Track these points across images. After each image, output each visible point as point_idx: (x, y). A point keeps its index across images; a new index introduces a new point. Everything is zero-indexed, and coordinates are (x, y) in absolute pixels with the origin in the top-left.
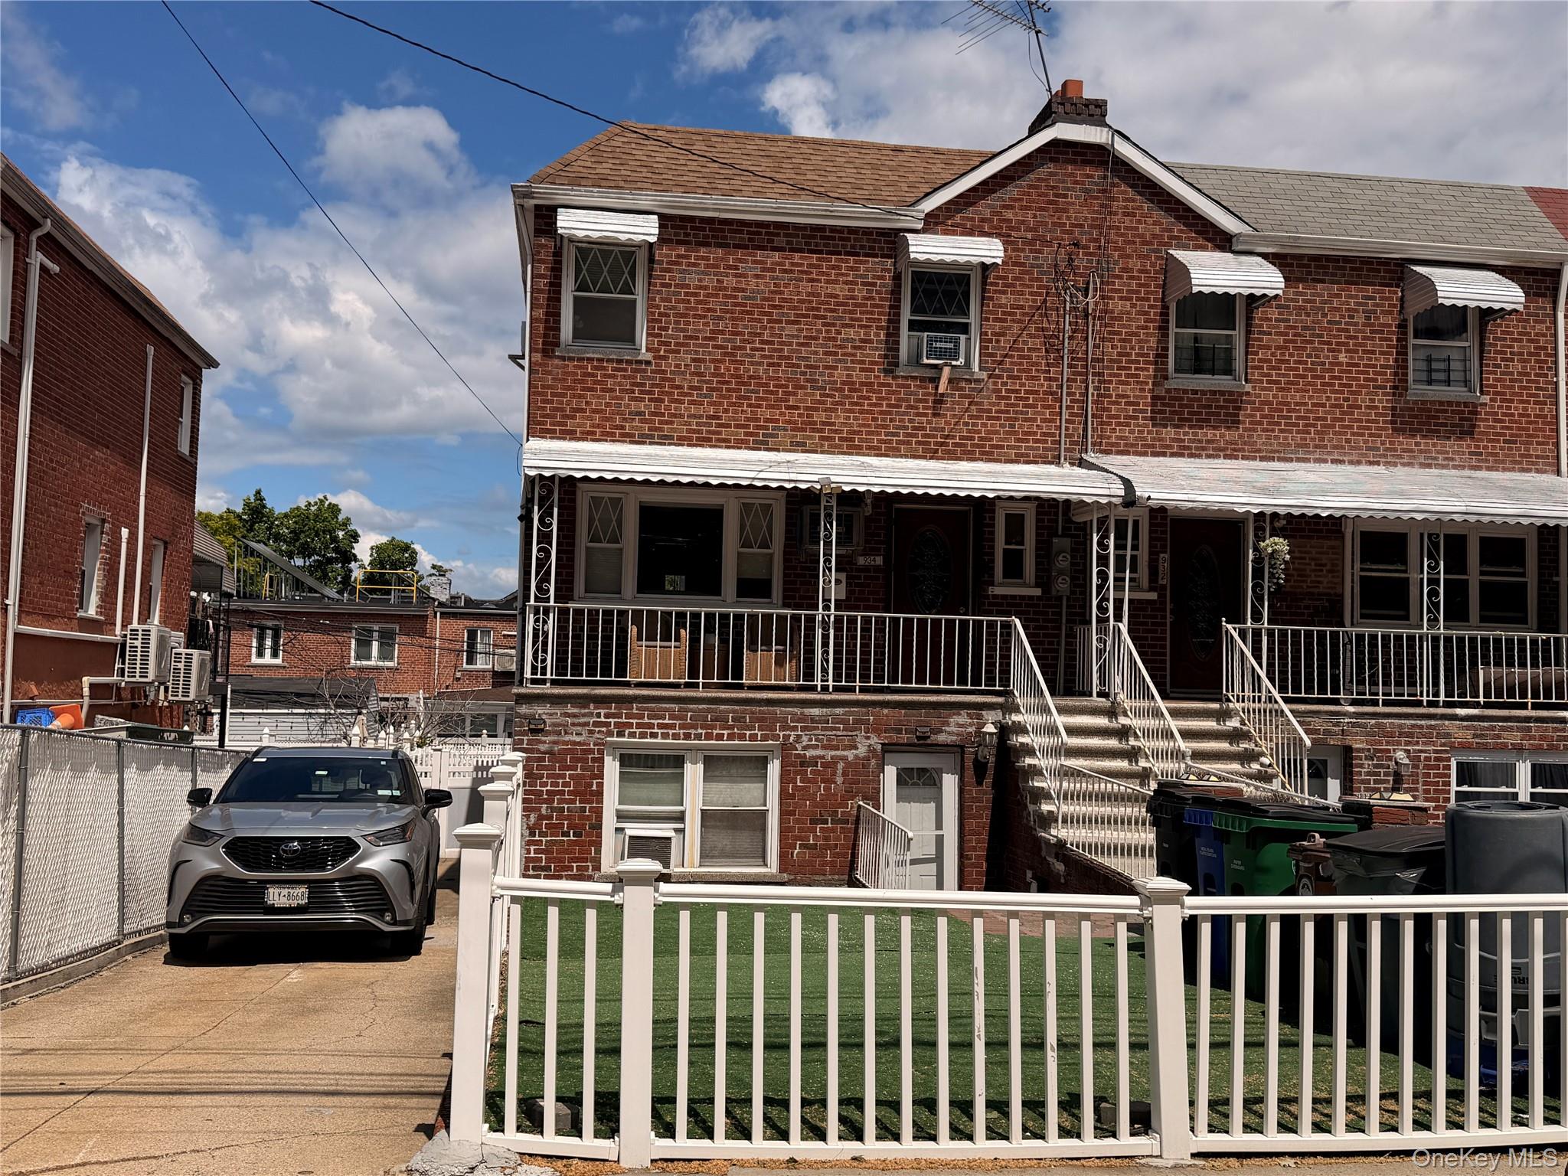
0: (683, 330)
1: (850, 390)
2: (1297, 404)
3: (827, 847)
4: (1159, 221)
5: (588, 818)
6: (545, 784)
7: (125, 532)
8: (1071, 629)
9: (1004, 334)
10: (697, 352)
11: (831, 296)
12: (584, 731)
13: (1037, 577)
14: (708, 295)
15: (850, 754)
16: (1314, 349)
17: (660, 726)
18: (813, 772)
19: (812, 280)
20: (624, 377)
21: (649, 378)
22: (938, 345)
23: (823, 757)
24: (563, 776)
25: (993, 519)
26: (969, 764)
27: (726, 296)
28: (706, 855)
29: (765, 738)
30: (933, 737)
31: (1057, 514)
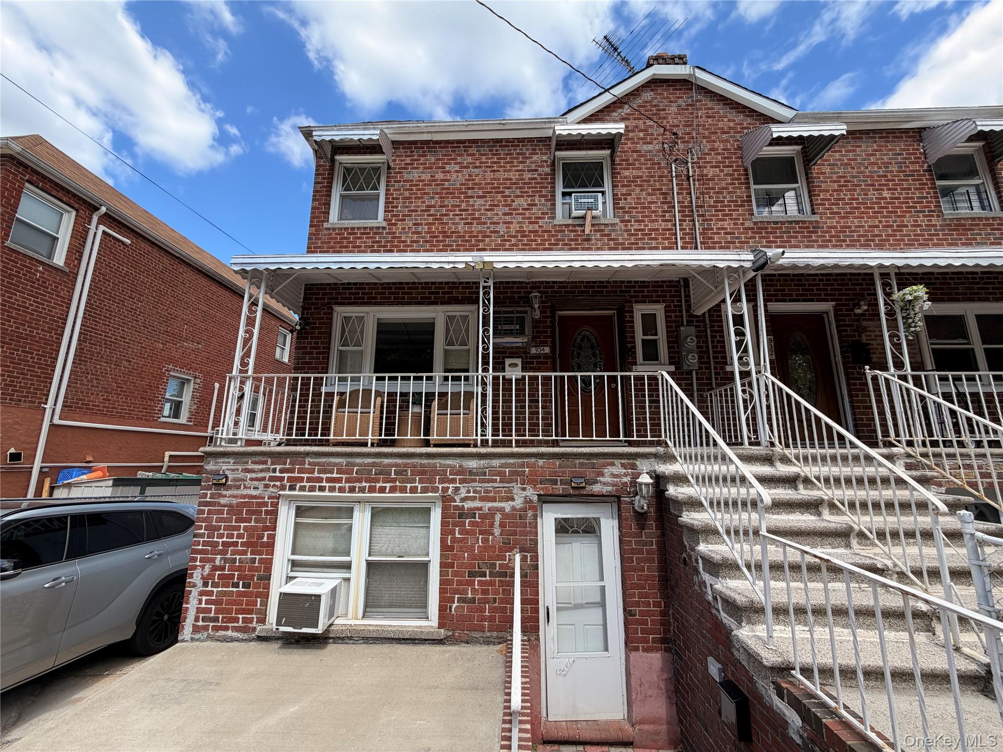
3: (486, 601)
5: (258, 569)
7: (217, 385)
9: (630, 195)
10: (416, 220)
11: (507, 179)
12: (261, 485)
13: (670, 358)
14: (424, 185)
15: (507, 506)
17: (329, 480)
18: (471, 524)
19: (494, 171)
20: (368, 238)
21: (384, 237)
22: (583, 200)
23: (480, 509)
24: (238, 528)
25: (632, 317)
26: (628, 514)
27: (437, 185)
28: (371, 605)
29: (425, 490)
30: (589, 488)
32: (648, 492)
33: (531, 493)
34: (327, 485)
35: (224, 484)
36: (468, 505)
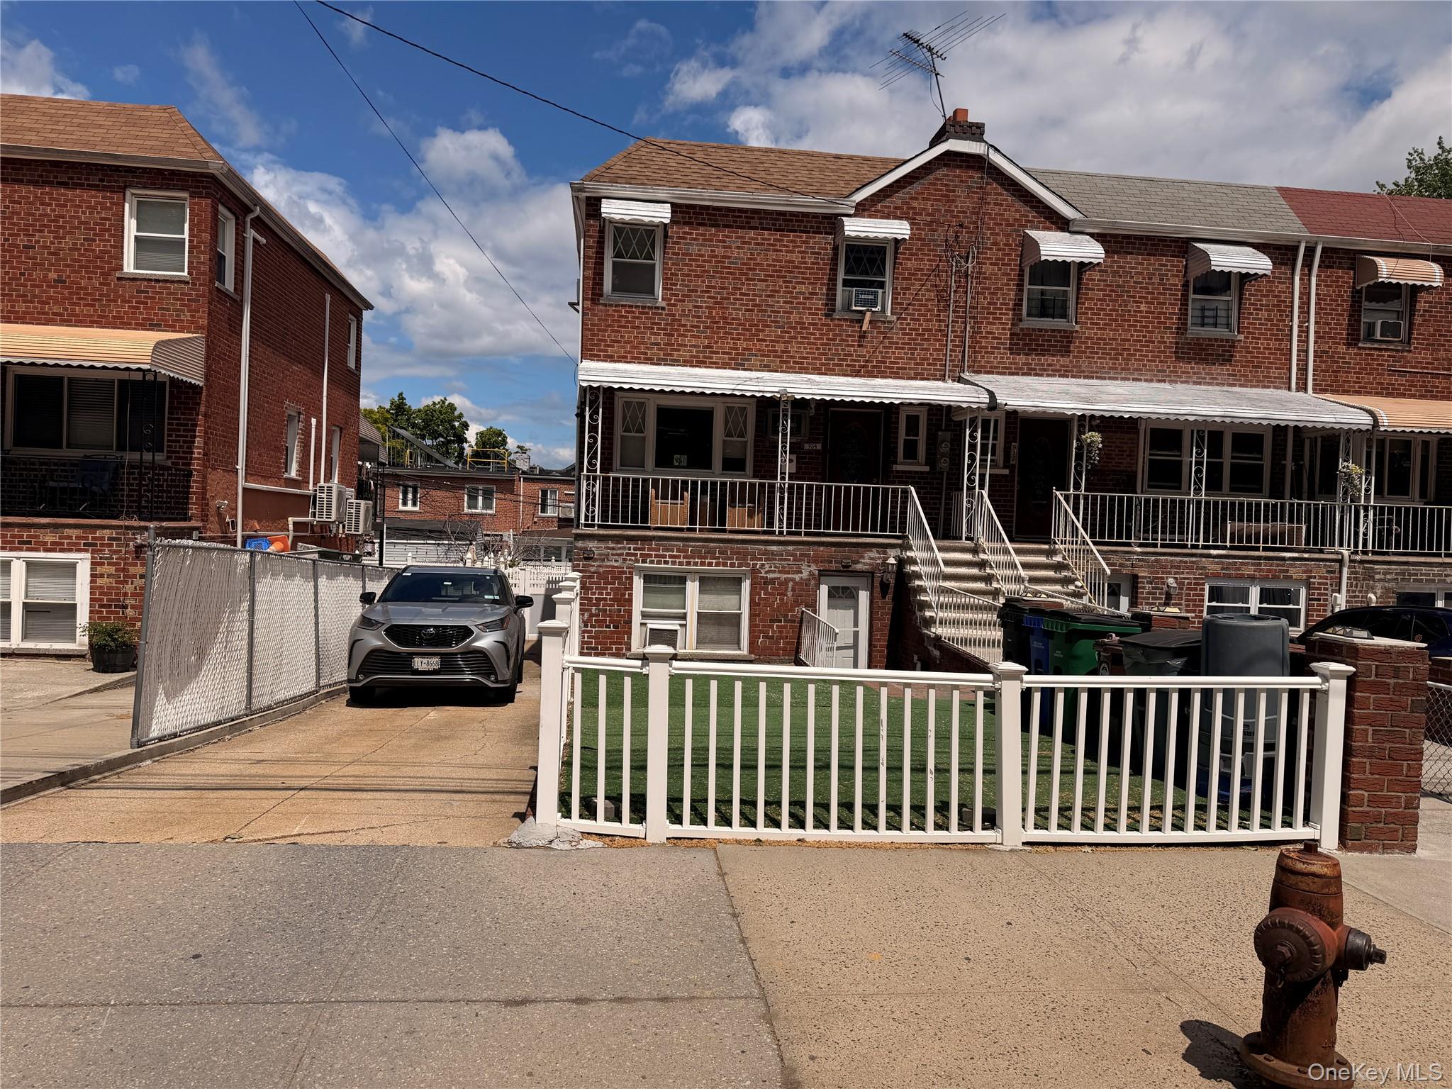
0: (686, 286)
1: (801, 329)
2: (1110, 339)
3: (782, 638)
4: (1018, 209)
5: (623, 616)
6: (595, 594)
7: (314, 421)
8: (949, 494)
9: (909, 289)
10: (697, 301)
11: (789, 262)
12: (620, 559)
13: (927, 458)
14: (704, 261)
15: (797, 577)
16: (1124, 301)
17: (671, 556)
18: (772, 588)
19: (777, 251)
20: (647, 318)
21: (664, 320)
22: (863, 296)
23: (779, 578)
24: (607, 589)
25: (898, 418)
26: (877, 584)
27: (717, 262)
28: (701, 642)
29: (740, 565)
30: (853, 566)
31: (942, 415)
32: (893, 570)
33: (814, 568)
34: (670, 560)
35: (592, 558)
36: (770, 576)
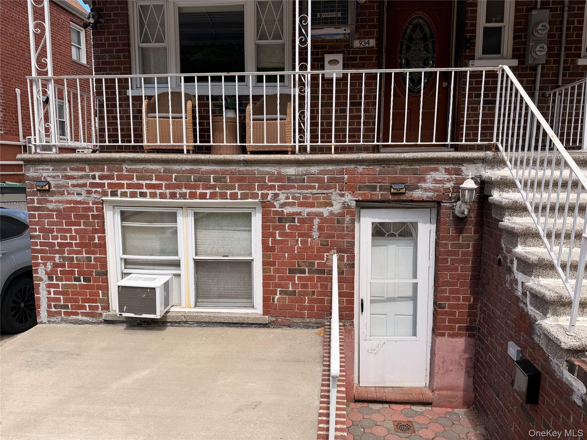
5: (94, 266)
12: (83, 191)
13: (514, 50)
15: (325, 211)
18: (290, 227)
23: (299, 214)
28: (201, 297)
29: (245, 196)
30: (409, 193)
32: (471, 198)
33: (350, 199)
34: (148, 191)
35: (48, 191)
36: (287, 210)
